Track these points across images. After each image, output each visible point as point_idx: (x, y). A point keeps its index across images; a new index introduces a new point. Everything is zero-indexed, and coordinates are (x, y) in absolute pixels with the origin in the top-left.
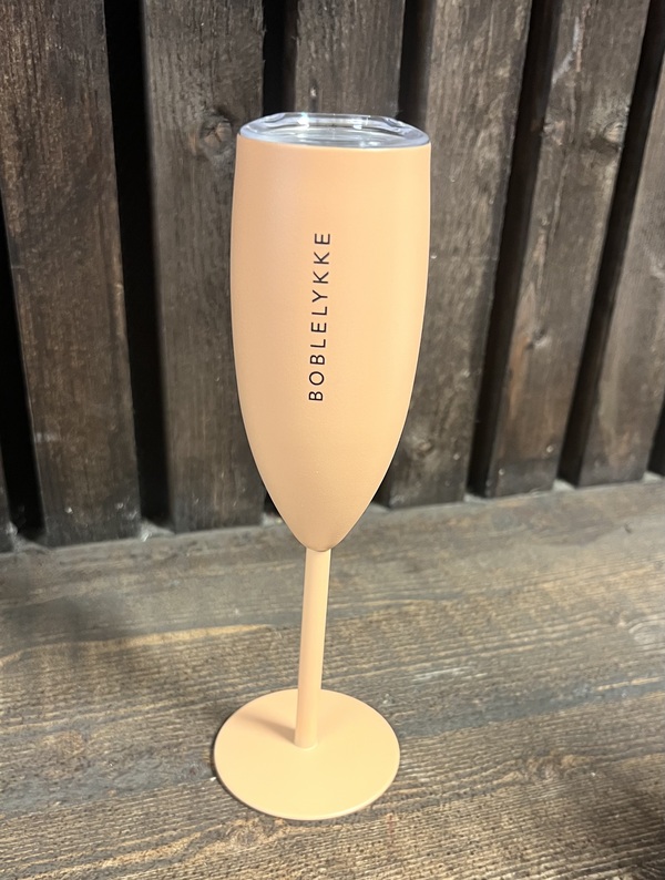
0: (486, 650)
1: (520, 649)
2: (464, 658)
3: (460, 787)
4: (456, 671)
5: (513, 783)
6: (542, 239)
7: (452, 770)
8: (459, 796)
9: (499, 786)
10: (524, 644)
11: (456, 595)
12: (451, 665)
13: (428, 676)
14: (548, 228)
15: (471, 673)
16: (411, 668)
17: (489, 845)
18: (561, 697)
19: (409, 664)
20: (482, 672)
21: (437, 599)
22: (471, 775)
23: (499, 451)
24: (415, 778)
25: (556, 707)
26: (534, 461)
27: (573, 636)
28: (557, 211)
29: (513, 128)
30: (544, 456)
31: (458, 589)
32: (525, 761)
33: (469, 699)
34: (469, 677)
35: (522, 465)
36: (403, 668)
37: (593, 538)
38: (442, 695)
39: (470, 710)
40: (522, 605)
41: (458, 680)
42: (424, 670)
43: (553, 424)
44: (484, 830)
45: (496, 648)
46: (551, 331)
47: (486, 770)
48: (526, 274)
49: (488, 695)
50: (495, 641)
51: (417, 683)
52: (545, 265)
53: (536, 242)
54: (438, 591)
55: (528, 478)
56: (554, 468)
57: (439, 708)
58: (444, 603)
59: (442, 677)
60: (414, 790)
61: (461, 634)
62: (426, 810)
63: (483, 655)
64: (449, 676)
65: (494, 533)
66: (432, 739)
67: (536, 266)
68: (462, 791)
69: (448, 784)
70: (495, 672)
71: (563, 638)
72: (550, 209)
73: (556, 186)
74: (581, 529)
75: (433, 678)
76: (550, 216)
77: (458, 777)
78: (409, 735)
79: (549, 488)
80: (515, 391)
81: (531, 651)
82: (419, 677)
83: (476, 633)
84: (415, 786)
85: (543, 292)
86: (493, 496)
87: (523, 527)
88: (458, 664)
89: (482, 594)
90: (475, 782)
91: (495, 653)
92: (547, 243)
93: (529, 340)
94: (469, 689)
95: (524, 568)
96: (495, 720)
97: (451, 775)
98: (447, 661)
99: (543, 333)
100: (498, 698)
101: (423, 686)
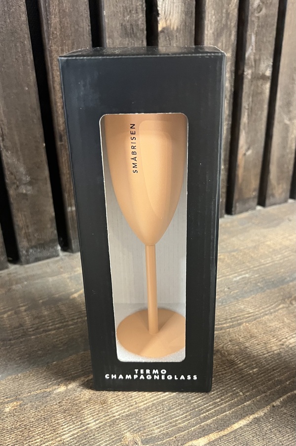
0: (255, 267)
1: (267, 265)
2: (248, 271)
3: (266, 311)
4: (247, 275)
5: (283, 308)
6: (246, 114)
7: (260, 307)
8: (266, 315)
9: (279, 309)
10: (267, 263)
11: (237, 250)
12: (245, 274)
13: (238, 278)
14: (248, 109)
15: (253, 275)
16: (231, 277)
17: (284, 327)
18: (288, 279)
19: (229, 275)
20: (257, 274)
21: (230, 252)
22: (267, 307)
23: (236, 196)
24: (248, 311)
25: (288, 282)
26: (248, 199)
27: (284, 258)
28: (251, 103)
29: (233, 74)
30: (252, 196)
31: (236, 248)
32: (284, 300)
33: (256, 284)
34: (253, 277)
35: (245, 201)
36: (228, 277)
37: (278, 224)
38: (246, 284)
39: (258, 287)
40: (262, 251)
41: (249, 278)
42: (236, 277)
43: (255, 183)
44: (280, 323)
45: (258, 266)
46: (251, 148)
47: (272, 305)
48: (242, 127)
49: (262, 281)
50: (257, 264)
51: (235, 281)
52: (248, 123)
53: (244, 115)
54: (229, 250)
55: (247, 206)
56: (256, 201)
57: (246, 288)
58: (233, 253)
59: (243, 278)
60: (250, 315)
61: (244, 263)
62: (257, 320)
63: (255, 269)
64: (245, 277)
65: (241, 227)
66: (248, 298)
67: (245, 124)
68: (267, 313)
69: (261, 311)
70: (261, 274)
71: (281, 259)
72: (248, 103)
73: (250, 94)
74: (273, 222)
75: (240, 279)
76: (249, 105)
77: (263, 309)
78: (240, 298)
79: (255, 209)
80: (240, 172)
81: (272, 265)
82: (235, 279)
83: (249, 262)
84: (250, 314)
85: (247, 133)
86: (235, 214)
87: (250, 224)
88: (247, 273)
89: (245, 249)
90: (270, 309)
91: (258, 268)
92: (248, 115)
93: (244, 152)
94: (255, 280)
95: (257, 238)
96: (268, 289)
97: (261, 308)
98: (243, 272)
99: (248, 149)
100: (266, 283)
101: (237, 282)
